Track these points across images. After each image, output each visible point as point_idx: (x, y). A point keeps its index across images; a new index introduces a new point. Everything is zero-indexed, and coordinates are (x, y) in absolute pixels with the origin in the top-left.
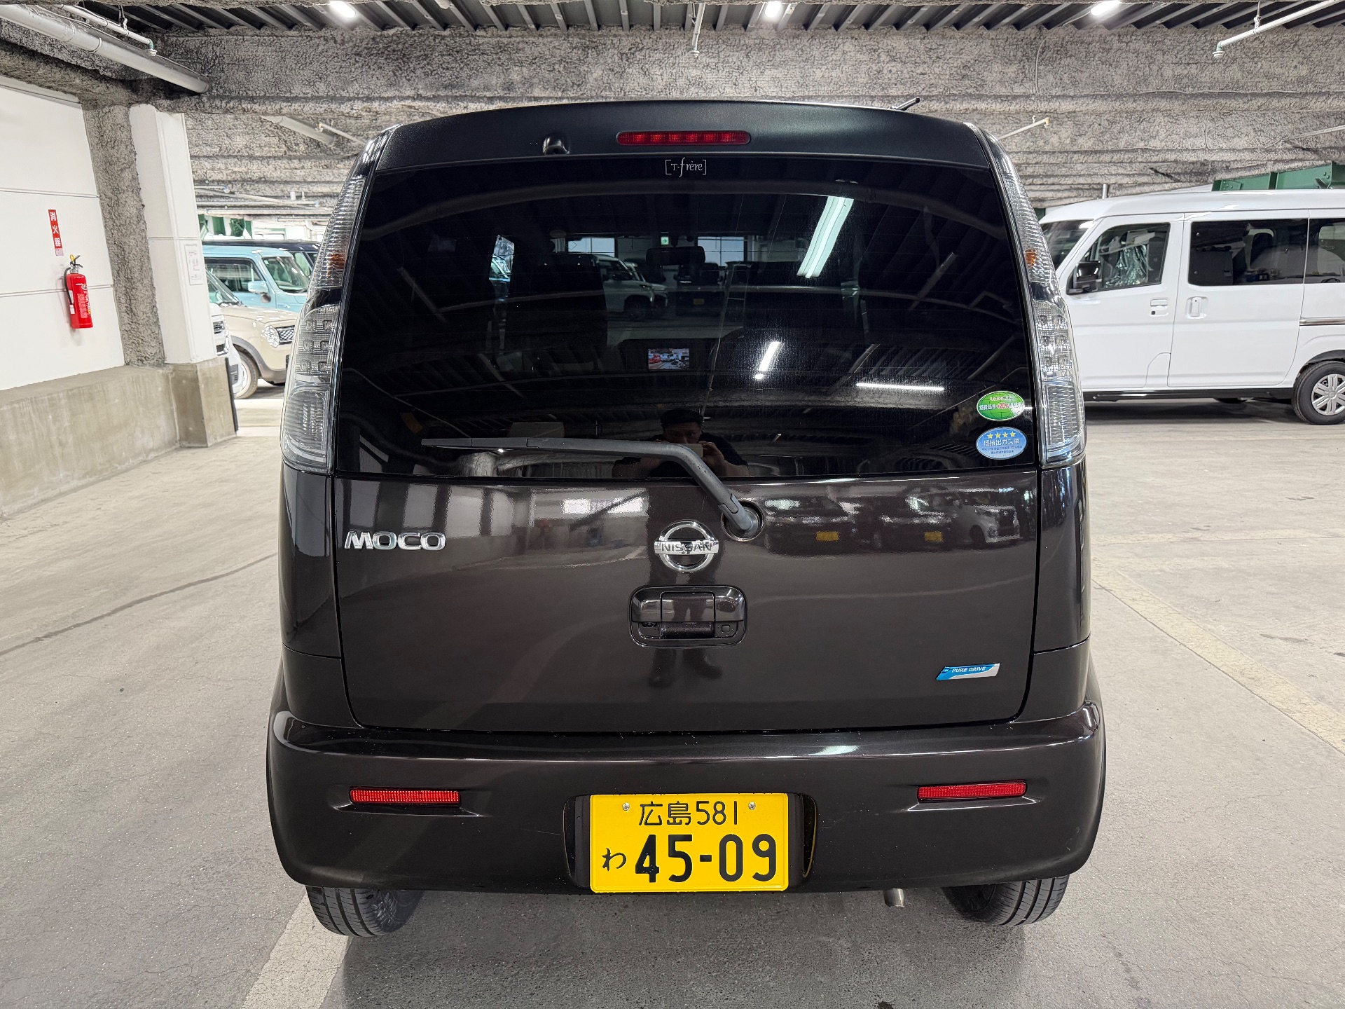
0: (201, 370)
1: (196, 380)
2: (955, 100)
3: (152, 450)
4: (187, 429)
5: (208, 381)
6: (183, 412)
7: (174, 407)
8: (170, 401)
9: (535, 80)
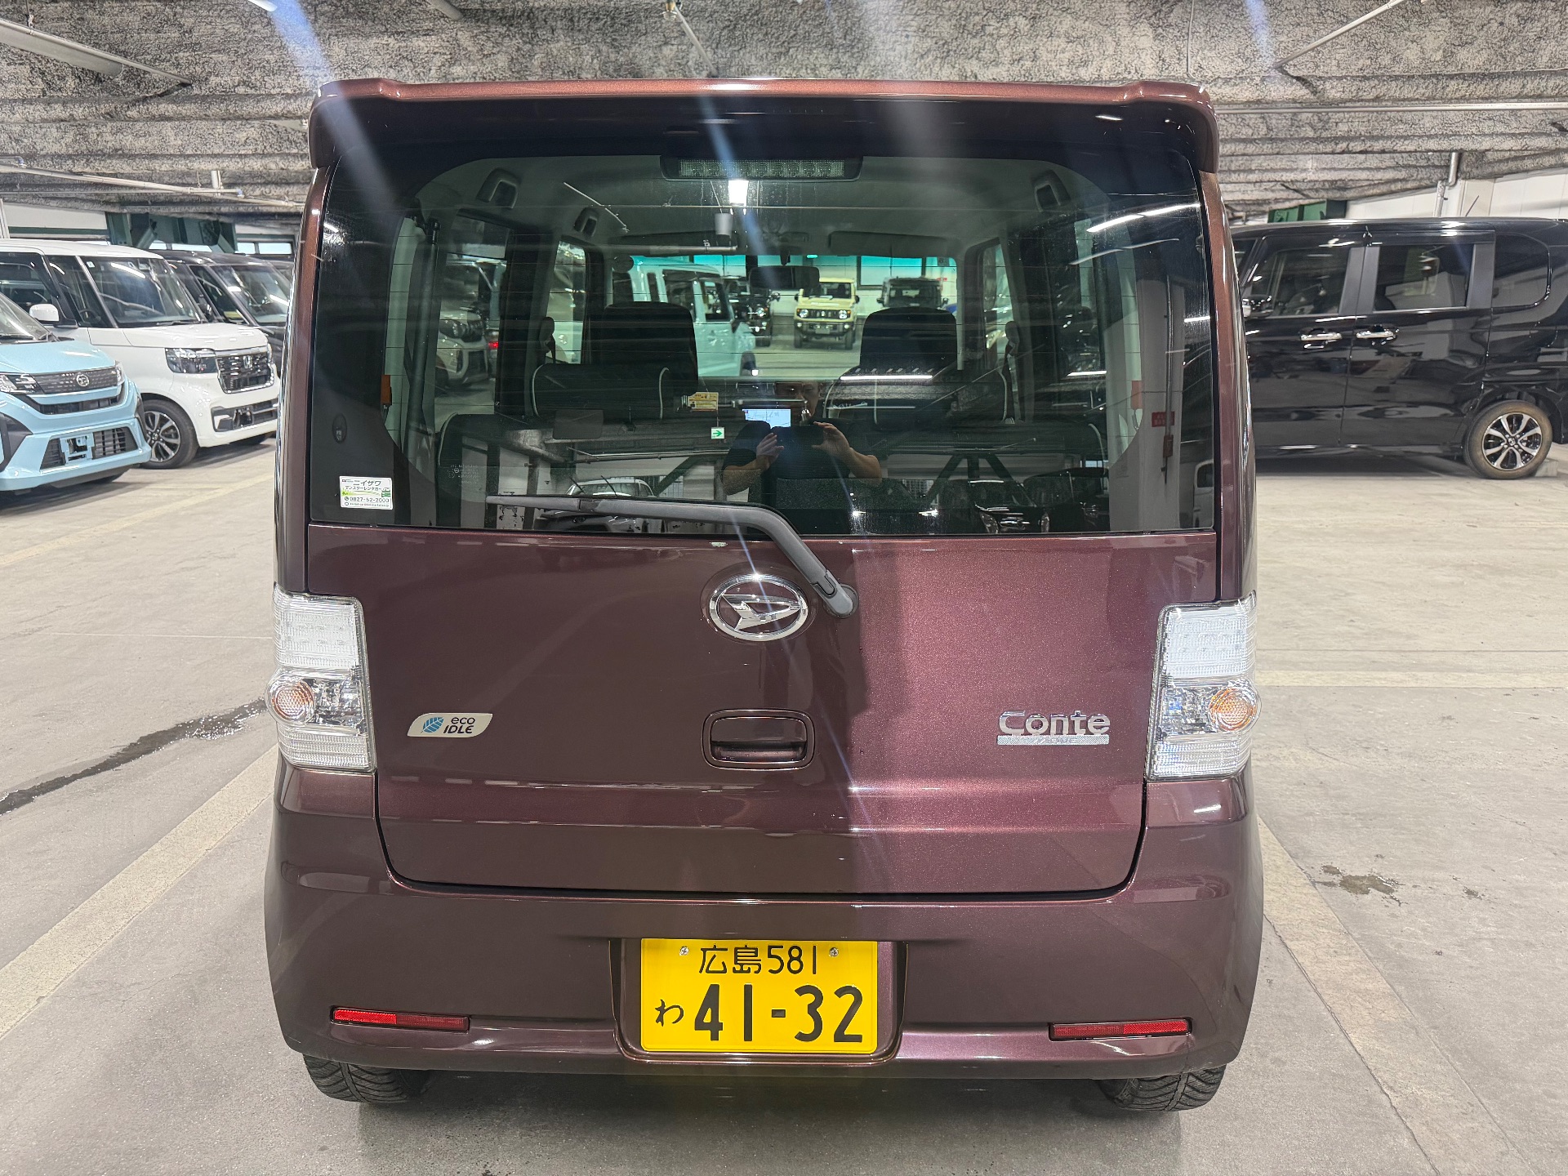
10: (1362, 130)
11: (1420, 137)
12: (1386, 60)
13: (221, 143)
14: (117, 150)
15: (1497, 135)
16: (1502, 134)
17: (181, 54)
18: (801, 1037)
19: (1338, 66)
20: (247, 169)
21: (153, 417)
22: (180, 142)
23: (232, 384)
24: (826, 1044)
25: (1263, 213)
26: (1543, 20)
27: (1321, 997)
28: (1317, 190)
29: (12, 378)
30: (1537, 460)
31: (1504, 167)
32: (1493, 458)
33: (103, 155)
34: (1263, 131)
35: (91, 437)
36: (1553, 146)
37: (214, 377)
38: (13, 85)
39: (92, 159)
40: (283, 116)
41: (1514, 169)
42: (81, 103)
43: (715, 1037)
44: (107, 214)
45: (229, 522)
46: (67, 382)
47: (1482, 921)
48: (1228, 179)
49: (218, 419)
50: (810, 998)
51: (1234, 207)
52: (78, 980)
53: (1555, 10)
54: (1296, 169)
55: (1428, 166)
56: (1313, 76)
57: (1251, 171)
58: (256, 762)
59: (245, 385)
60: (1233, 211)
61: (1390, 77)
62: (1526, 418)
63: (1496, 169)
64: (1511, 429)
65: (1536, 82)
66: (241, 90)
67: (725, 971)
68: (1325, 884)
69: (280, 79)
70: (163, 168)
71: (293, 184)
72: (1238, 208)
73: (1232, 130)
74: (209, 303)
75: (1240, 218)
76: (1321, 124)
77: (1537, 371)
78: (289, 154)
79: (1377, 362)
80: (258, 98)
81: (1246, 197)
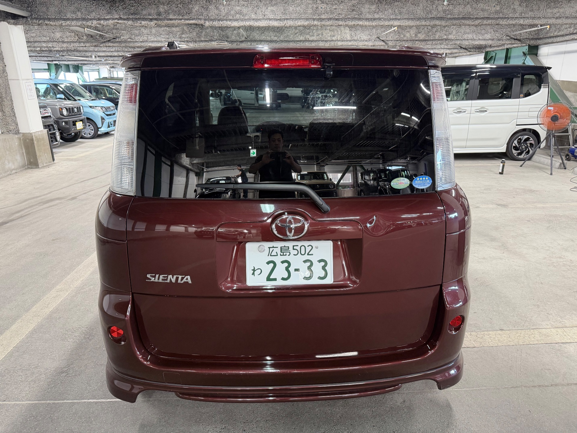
0: (34, 136)
1: (32, 140)
2: (349, 20)
3: (14, 169)
4: (30, 160)
5: (38, 140)
6: (28, 153)
7: (24, 151)
8: (22, 148)
9: (170, 11)
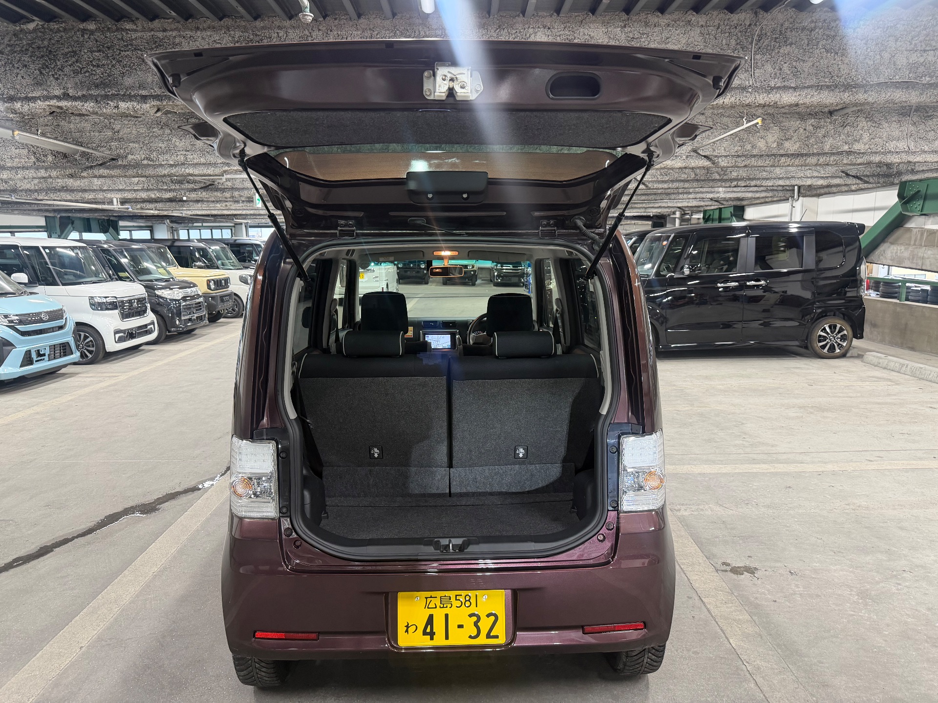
10: (744, 175)
11: (775, 179)
12: (749, 147)
13: (123, 183)
14: (63, 187)
15: (814, 177)
16: (817, 177)
17: (113, 143)
18: (470, 637)
19: (725, 150)
20: (138, 197)
21: (80, 336)
22: (100, 183)
23: (125, 316)
24: (482, 640)
25: (700, 211)
26: (825, 128)
27: (717, 623)
28: (727, 201)
29: (6, 316)
30: (846, 348)
31: (822, 191)
32: (823, 347)
33: (55, 190)
34: (693, 176)
35: (48, 349)
36: (843, 183)
37: (116, 312)
38: (17, 159)
39: (49, 192)
40: (168, 175)
41: (827, 192)
42: (55, 169)
43: (432, 639)
44: (46, 217)
45: (129, 396)
46: (36, 318)
47: (797, 586)
48: (678, 197)
49: (117, 336)
50: (475, 619)
51: (684, 208)
52: (99, 638)
53: (831, 123)
54: (714, 192)
55: (783, 190)
56: (712, 155)
57: (690, 193)
58: (171, 527)
59: (133, 316)
60: (684, 211)
61: (751, 155)
62: (839, 326)
63: (818, 192)
64: (831, 332)
65: (824, 158)
66: (145, 162)
67: (436, 607)
68: (723, 571)
69: (167, 156)
70: (90, 197)
71: (159, 202)
72: (686, 209)
73: (676, 175)
74: (110, 269)
75: (688, 213)
76: (722, 172)
77: (843, 301)
78: (162, 189)
79: (764, 296)
80: (155, 167)
81: (690, 205)
